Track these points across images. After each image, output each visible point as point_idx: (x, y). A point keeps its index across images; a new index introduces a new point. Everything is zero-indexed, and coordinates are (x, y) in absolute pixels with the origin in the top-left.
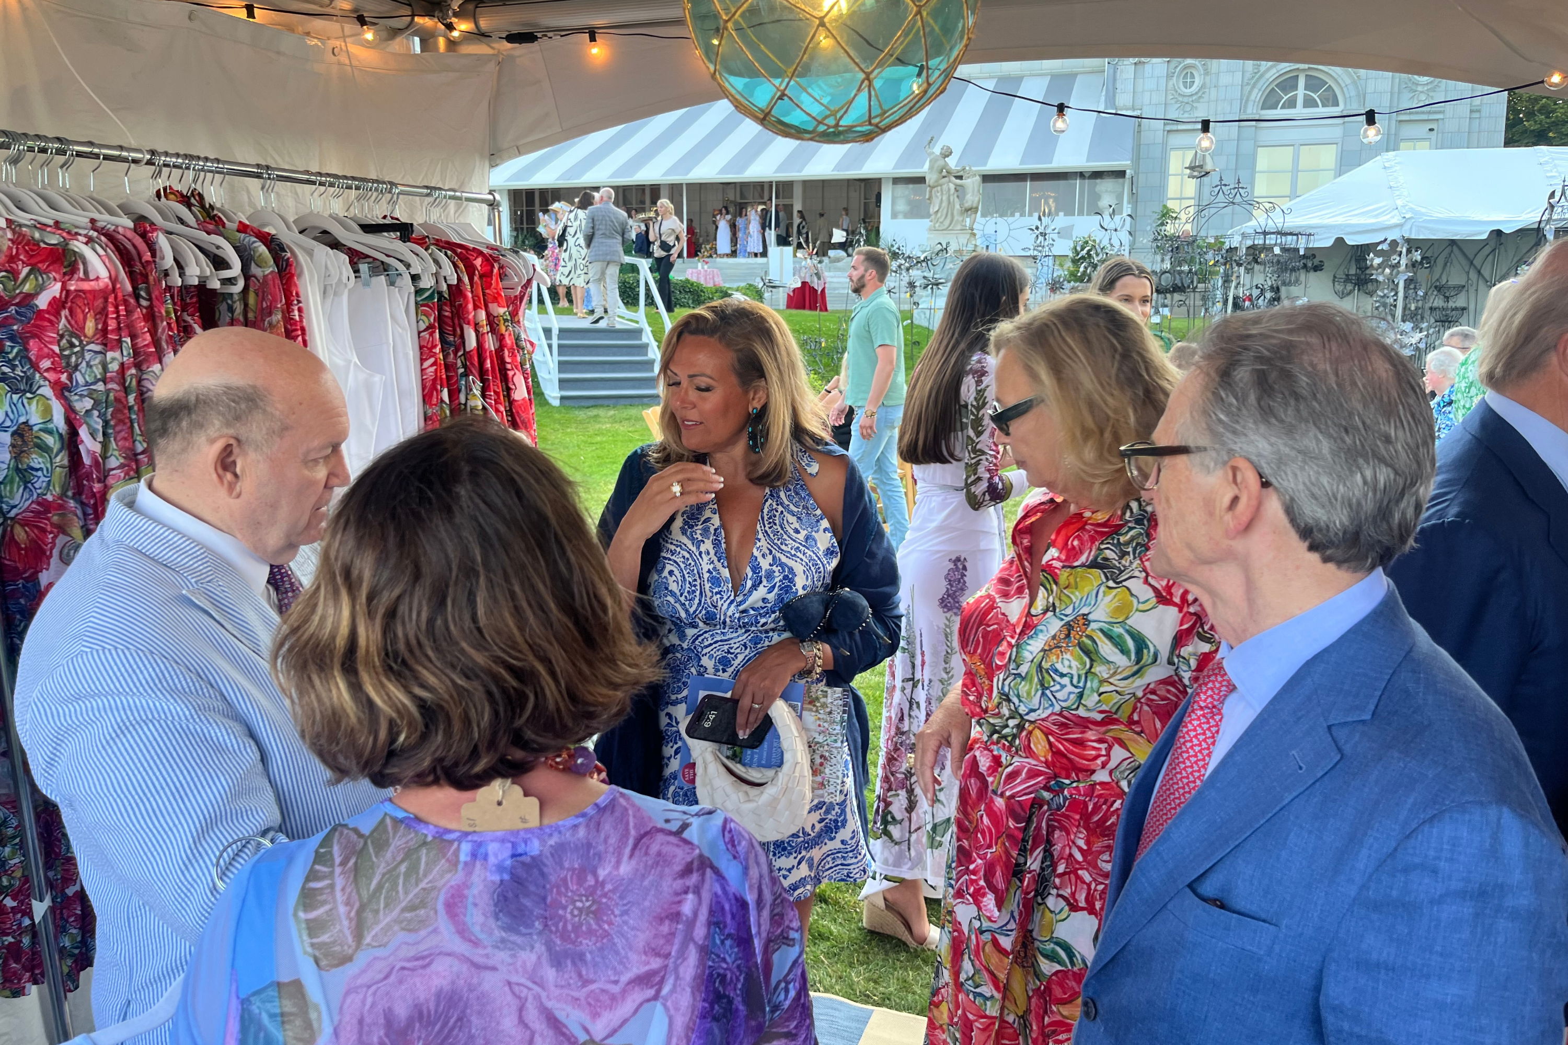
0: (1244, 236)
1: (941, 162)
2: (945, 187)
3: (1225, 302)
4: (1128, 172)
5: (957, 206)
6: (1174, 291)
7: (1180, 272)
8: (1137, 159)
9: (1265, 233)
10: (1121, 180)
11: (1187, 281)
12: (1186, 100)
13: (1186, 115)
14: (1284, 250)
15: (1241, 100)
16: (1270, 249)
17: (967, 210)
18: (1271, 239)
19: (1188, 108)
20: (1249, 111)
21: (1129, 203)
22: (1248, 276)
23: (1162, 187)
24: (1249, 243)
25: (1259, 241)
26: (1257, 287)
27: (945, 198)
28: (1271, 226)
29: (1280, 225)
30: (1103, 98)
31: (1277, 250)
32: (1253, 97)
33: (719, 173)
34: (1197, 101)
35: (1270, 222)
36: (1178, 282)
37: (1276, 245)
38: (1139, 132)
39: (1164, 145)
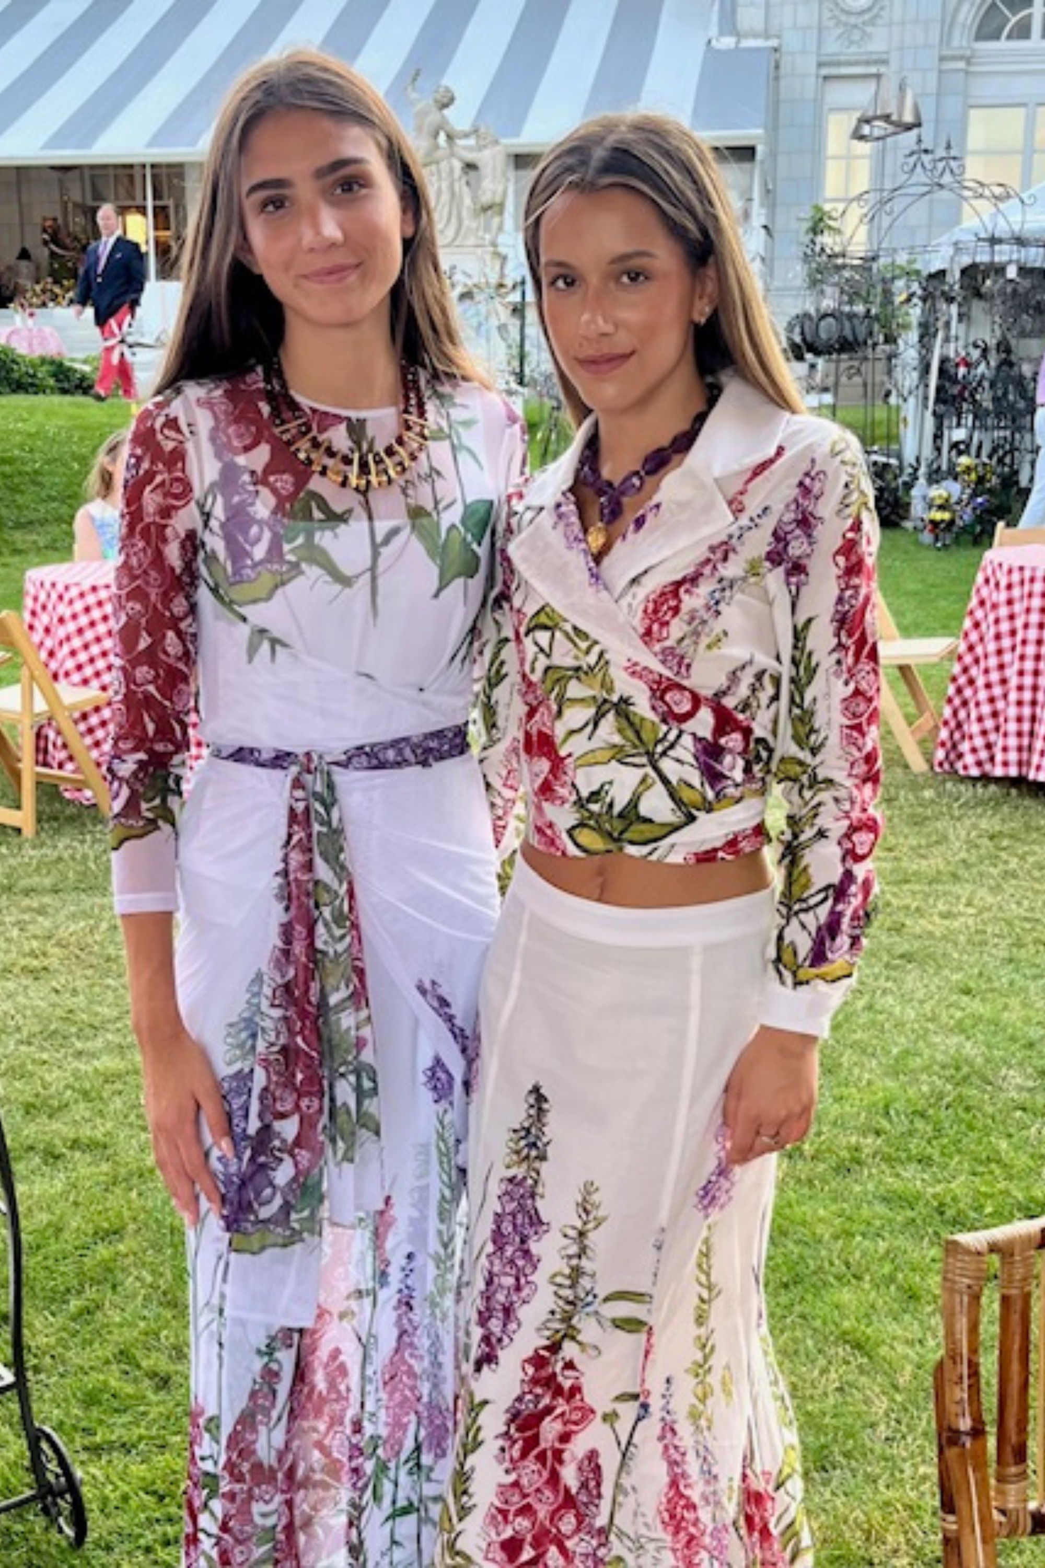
0: (958, 247)
1: (434, 117)
2: (444, 165)
3: (926, 369)
4: (760, 150)
5: (467, 201)
6: (841, 350)
7: (851, 316)
8: (773, 126)
9: (994, 241)
10: (747, 166)
11: (862, 331)
12: (852, 20)
13: (853, 49)
14: (1023, 271)
15: (943, 21)
16: (1000, 270)
17: (486, 209)
18: (1003, 254)
19: (856, 35)
20: (955, 43)
21: (762, 205)
22: (963, 327)
23: (816, 179)
24: (966, 260)
25: (983, 258)
26: (976, 346)
27: (445, 185)
28: (1002, 229)
29: (1016, 228)
30: (715, 18)
31: (1012, 272)
32: (961, 17)
33: (46, 146)
34: (872, 22)
35: (1001, 222)
36: (848, 332)
37: (1010, 262)
38: (777, 78)
39: (818, 102)
